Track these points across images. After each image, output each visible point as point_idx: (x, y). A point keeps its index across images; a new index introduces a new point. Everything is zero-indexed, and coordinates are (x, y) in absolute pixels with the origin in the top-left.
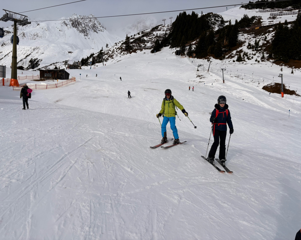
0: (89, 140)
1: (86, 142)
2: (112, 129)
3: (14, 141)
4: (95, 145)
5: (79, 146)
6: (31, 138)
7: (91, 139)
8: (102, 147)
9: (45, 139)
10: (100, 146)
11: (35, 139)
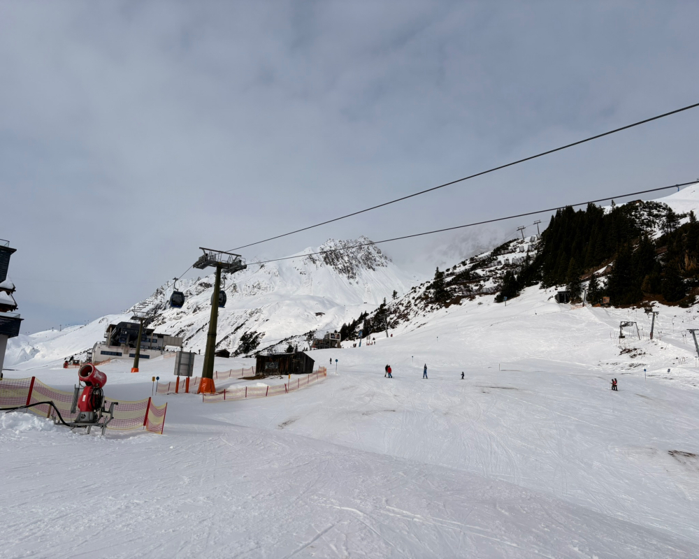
0: (326, 531)
1: (319, 536)
2: (387, 501)
3: (171, 530)
4: (336, 546)
5: (299, 548)
6: (205, 523)
7: (331, 527)
8: (349, 554)
9: (233, 526)
10: (347, 550)
11: (213, 524)
